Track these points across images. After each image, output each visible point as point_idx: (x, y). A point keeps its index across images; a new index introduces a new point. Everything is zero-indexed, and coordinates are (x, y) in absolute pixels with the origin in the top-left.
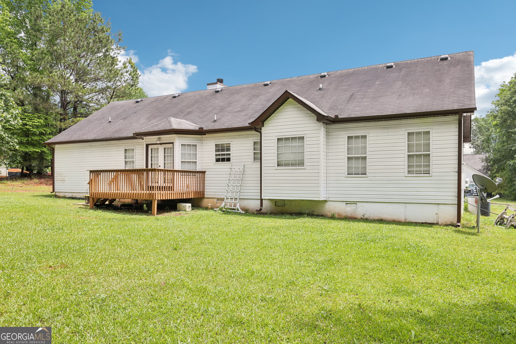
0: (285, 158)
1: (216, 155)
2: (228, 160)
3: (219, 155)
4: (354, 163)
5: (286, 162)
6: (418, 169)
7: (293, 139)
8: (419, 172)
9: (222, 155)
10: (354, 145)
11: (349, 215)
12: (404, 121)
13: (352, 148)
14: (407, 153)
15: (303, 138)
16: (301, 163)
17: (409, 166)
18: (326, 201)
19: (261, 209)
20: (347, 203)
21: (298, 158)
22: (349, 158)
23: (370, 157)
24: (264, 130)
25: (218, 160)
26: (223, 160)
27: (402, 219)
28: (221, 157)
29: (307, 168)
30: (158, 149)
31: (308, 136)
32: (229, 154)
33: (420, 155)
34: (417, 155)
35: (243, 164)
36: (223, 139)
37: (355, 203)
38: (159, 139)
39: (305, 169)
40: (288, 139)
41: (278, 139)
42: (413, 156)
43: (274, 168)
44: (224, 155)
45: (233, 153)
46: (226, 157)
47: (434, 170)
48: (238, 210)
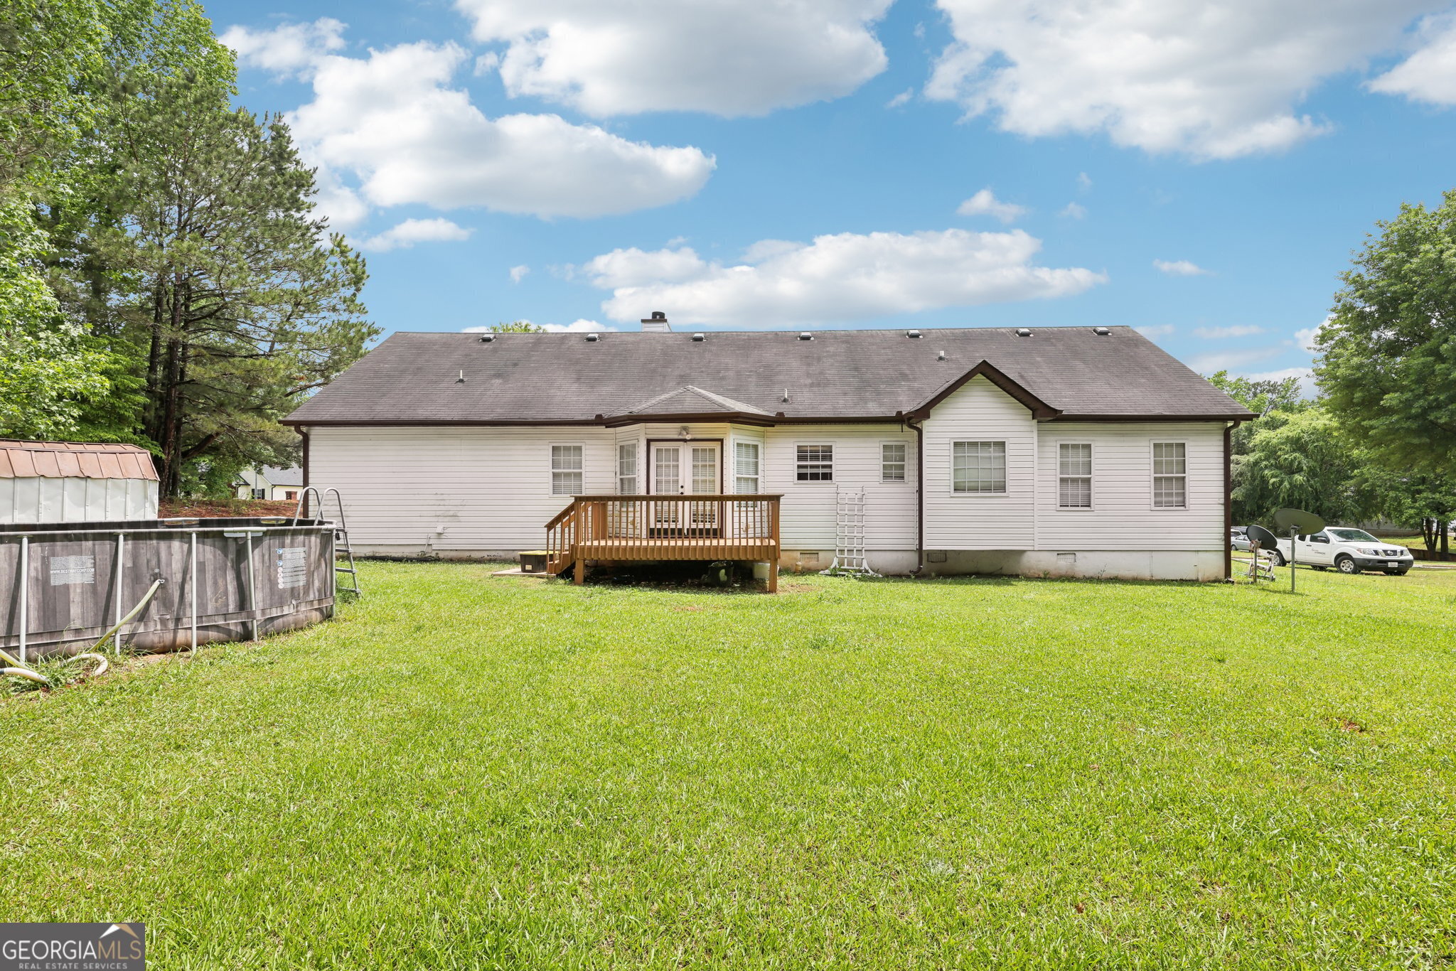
0: (968, 477)
1: (799, 467)
2: (827, 477)
3: (806, 467)
4: (1070, 490)
5: (973, 484)
6: (1167, 499)
7: (983, 444)
8: (1170, 504)
9: (812, 467)
10: (1070, 460)
11: (1063, 572)
12: (1148, 426)
13: (1067, 463)
14: (1153, 475)
15: (1003, 444)
16: (1001, 488)
17: (1156, 495)
18: (1024, 551)
19: (920, 569)
20: (1060, 553)
21: (995, 478)
22: (1062, 480)
23: (1097, 478)
24: (927, 426)
25: (801, 477)
26: (815, 477)
27: (1146, 574)
28: (809, 471)
29: (1011, 495)
30: (677, 450)
31: (1012, 440)
32: (830, 467)
33: (1171, 479)
34: (1167, 479)
35: (861, 485)
36: (814, 438)
37: (1073, 553)
38: (685, 429)
39: (1007, 497)
40: (975, 444)
41: (956, 444)
42: (1161, 479)
43: (947, 495)
44: (817, 467)
45: (839, 463)
46: (821, 471)
47: (1192, 501)
48: (867, 572)
